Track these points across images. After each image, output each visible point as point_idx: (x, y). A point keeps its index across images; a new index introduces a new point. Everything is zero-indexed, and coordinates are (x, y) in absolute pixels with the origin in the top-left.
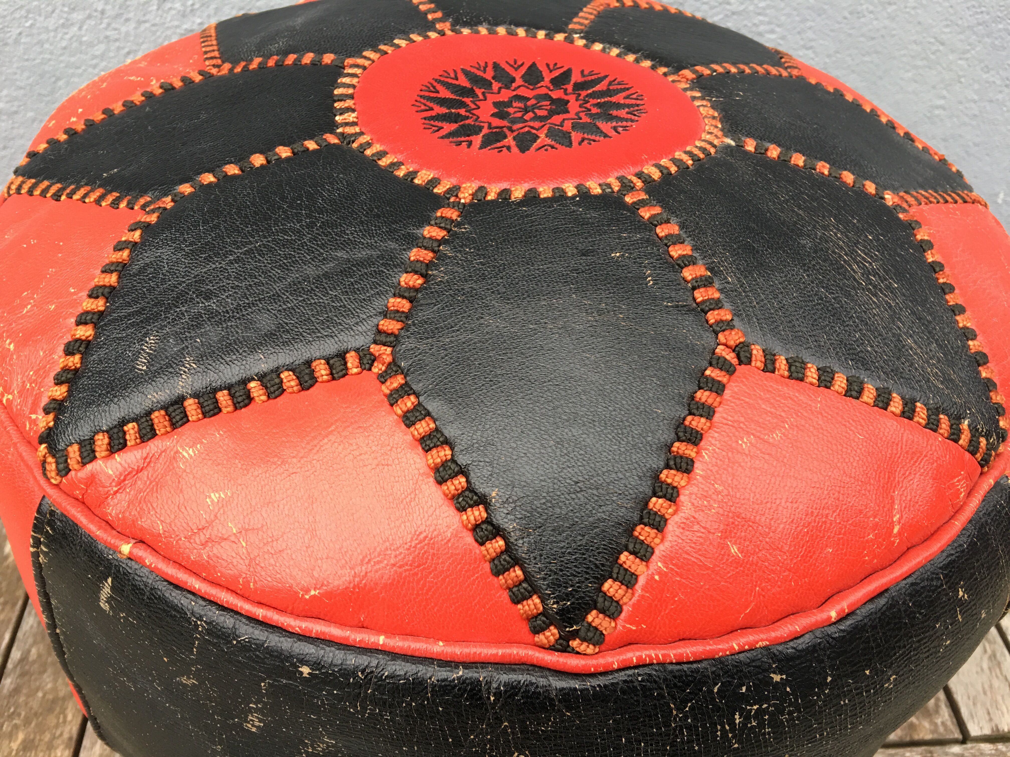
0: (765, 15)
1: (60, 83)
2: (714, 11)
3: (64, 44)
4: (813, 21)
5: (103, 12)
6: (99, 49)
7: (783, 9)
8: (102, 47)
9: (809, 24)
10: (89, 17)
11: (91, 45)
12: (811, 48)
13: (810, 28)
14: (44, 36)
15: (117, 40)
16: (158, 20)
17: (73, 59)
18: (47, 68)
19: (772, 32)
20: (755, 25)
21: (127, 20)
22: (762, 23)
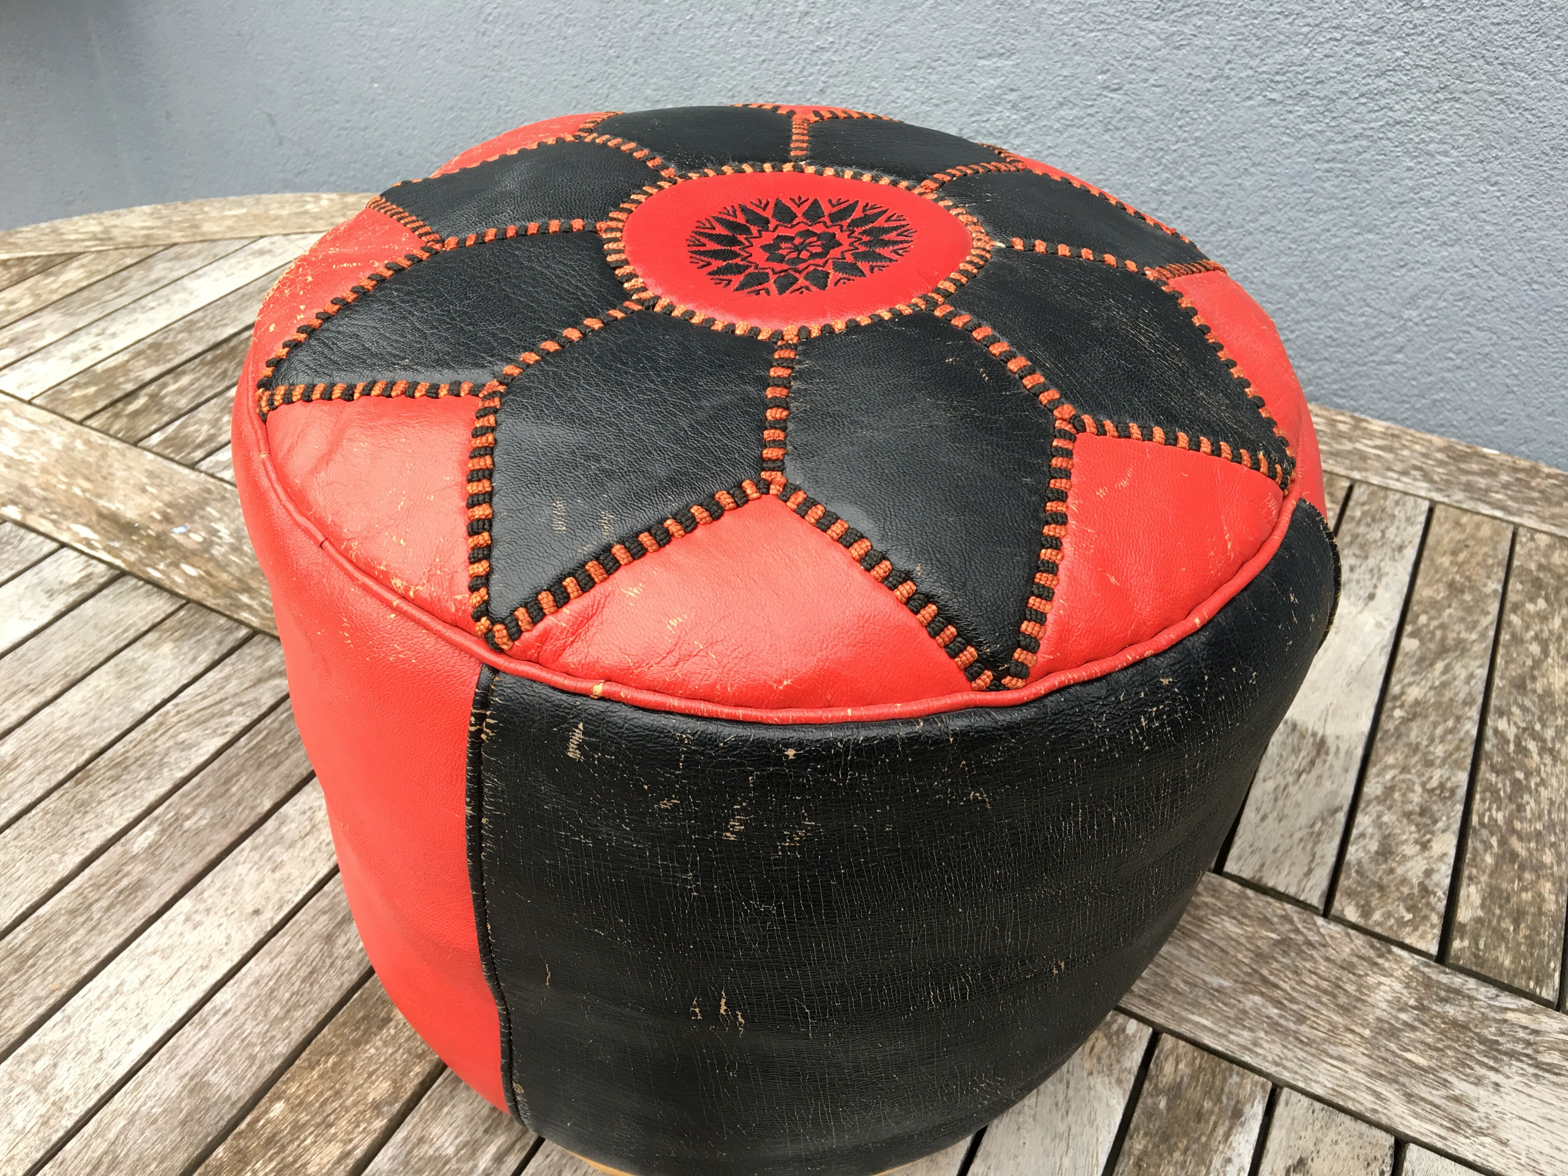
0: (1438, 131)
1: (701, 80)
2: (1374, 116)
3: (713, 42)
4: (1502, 150)
5: (751, 17)
6: (740, 52)
7: (1461, 128)
8: (744, 50)
9: (1494, 153)
10: (740, 19)
11: (735, 47)
12: (1496, 183)
13: (1496, 158)
14: (698, 32)
15: (757, 46)
16: (794, 34)
17: (717, 58)
18: (694, 63)
19: (1446, 154)
20: (1423, 141)
21: (770, 28)
22: (1432, 140)
